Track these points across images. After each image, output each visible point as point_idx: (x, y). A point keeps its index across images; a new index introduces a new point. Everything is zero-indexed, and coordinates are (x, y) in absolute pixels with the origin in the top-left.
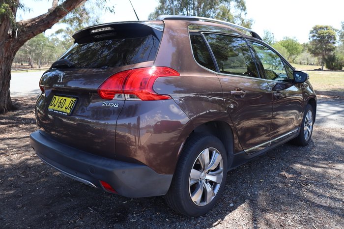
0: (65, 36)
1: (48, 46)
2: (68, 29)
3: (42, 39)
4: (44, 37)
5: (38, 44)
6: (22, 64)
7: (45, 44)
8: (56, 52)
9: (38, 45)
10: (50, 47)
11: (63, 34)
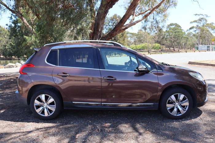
0: (195, 31)
1: (184, 38)
2: (197, 26)
3: (181, 34)
4: (182, 32)
5: (178, 36)
6: (170, 49)
7: (182, 37)
8: (189, 41)
9: (178, 38)
10: (186, 38)
11: (195, 29)
